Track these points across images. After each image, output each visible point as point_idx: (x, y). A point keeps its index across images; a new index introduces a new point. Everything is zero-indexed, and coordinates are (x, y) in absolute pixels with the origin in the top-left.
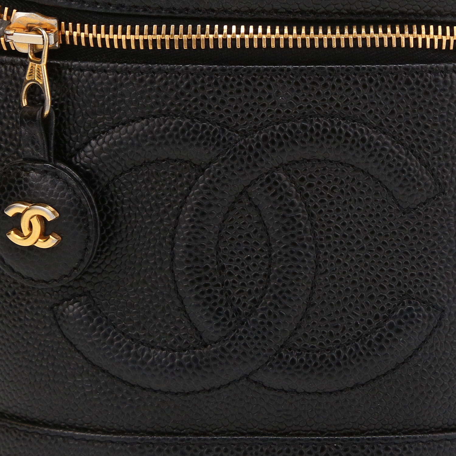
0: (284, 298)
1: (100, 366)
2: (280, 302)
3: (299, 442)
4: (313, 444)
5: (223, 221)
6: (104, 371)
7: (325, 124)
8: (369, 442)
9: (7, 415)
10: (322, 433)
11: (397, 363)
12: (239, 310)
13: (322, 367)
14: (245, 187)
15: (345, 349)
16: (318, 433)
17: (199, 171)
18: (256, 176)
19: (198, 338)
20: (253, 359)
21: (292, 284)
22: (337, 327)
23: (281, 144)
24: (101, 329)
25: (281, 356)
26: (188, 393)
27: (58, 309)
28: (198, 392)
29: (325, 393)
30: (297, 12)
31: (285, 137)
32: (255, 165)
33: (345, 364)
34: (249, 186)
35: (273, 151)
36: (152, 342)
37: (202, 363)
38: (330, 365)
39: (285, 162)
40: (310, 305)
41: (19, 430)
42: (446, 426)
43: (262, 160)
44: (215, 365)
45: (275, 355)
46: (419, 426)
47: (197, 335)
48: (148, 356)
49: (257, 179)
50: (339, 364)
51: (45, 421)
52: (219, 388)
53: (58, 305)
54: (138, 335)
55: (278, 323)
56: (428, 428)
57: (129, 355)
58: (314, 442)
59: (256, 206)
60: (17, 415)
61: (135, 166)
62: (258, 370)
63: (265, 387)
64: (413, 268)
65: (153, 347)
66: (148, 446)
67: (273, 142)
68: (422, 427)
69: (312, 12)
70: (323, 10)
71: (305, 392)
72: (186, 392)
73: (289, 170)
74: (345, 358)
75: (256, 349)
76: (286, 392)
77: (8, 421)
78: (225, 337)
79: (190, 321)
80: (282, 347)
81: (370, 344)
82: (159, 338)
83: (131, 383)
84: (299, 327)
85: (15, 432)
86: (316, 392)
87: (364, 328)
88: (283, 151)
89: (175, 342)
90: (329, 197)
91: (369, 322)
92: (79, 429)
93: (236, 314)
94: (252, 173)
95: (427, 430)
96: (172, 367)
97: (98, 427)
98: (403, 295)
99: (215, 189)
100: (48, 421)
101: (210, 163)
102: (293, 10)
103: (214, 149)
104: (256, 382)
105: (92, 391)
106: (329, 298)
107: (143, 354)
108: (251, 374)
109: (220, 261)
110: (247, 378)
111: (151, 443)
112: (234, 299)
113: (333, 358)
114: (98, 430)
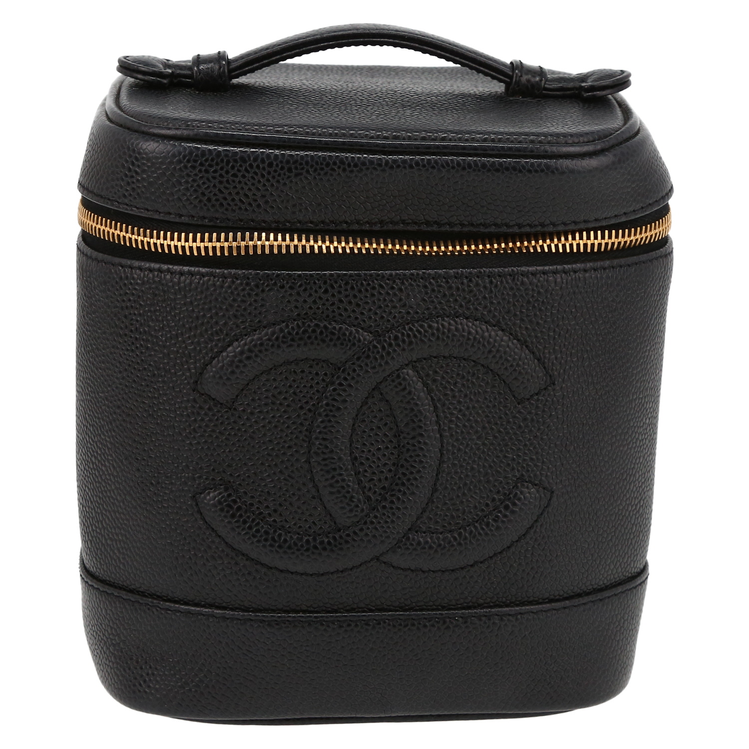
0: (412, 484)
1: (240, 549)
2: (408, 489)
3: (424, 616)
4: (436, 618)
5: (357, 416)
6: (243, 555)
7: (450, 324)
8: (486, 614)
9: (148, 594)
10: (443, 608)
11: (512, 541)
12: (370, 498)
13: (445, 547)
14: (377, 383)
15: (465, 530)
16: (440, 607)
17: (335, 370)
18: (387, 373)
19: (333, 524)
20: (382, 542)
21: (419, 472)
22: (458, 510)
23: (411, 343)
24: (241, 516)
25: (408, 539)
26: (322, 575)
27: (200, 497)
28: (332, 573)
29: (447, 570)
30: (422, 223)
31: (415, 336)
32: (387, 363)
33: (466, 543)
34: (381, 382)
35: (404, 350)
36: (289, 527)
37: (336, 546)
38: (453, 546)
39: (414, 359)
40: (435, 490)
41: (160, 608)
42: (552, 597)
43: (393, 358)
44: (348, 548)
45: (403, 537)
46: (529, 597)
47: (331, 520)
48: (285, 541)
49: (389, 376)
50: (460, 544)
51: (185, 600)
52: (351, 569)
53: (201, 493)
54: (275, 521)
55: (406, 508)
56: (536, 599)
57: (266, 540)
58: (438, 616)
59: (387, 401)
60: (158, 594)
61: (275, 366)
62: (387, 551)
63: (393, 567)
64: (525, 453)
65: (289, 532)
66: (285, 623)
67: (404, 341)
68: (532, 599)
69: (435, 222)
70: (446, 221)
71: (430, 570)
72: (321, 573)
73: (417, 367)
74: (466, 538)
75: (385, 532)
76: (412, 571)
77: (150, 600)
78: (358, 522)
79: (325, 508)
80: (409, 529)
81: (488, 524)
82: (295, 524)
83: (269, 565)
84: (424, 511)
85: (157, 610)
86: (440, 570)
87: (483, 510)
88: (412, 349)
89: (310, 527)
90: (452, 390)
91: (487, 505)
92: (218, 608)
93: (368, 500)
94: (384, 370)
95: (536, 601)
96: (307, 550)
97: (237, 606)
98: (517, 479)
99: (350, 386)
100: (189, 601)
101: (346, 362)
102: (419, 221)
103: (350, 349)
104: (385, 563)
105: (231, 573)
106: (451, 484)
107: (280, 539)
108: (381, 555)
109: (353, 453)
110: (377, 559)
111: (288, 621)
112: (365, 487)
113: (455, 539)
114: (237, 608)
